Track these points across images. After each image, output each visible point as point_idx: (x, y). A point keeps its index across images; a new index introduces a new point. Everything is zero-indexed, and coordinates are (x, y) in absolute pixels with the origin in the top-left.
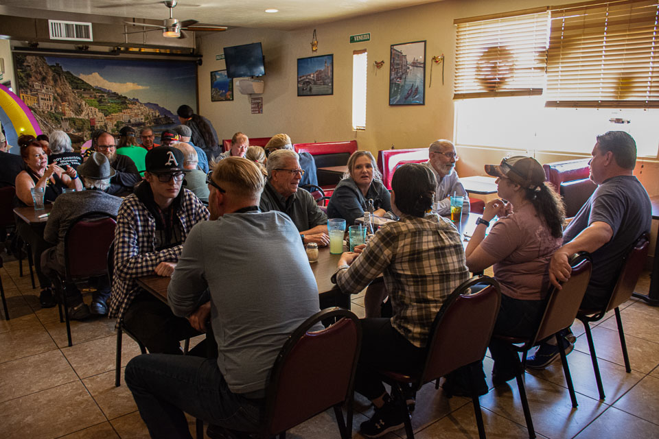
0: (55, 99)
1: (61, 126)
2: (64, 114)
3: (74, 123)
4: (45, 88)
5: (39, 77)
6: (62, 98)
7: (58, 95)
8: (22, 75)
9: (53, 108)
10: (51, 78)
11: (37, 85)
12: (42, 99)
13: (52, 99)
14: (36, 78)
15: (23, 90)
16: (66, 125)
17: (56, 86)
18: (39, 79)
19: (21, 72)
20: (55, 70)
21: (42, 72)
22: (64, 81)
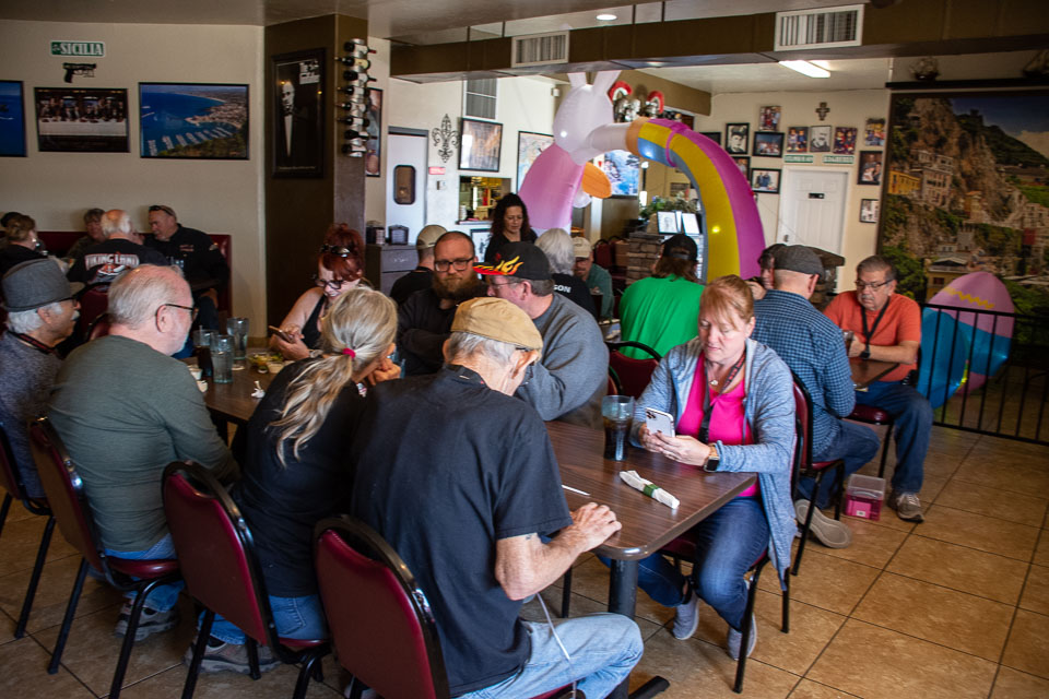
0: (955, 183)
1: (955, 240)
2: (966, 214)
3: (986, 235)
4: (939, 161)
5: (932, 139)
6: (970, 181)
7: (963, 175)
8: (901, 135)
9: (948, 201)
10: (955, 140)
11: (924, 155)
12: (929, 182)
13: (949, 182)
14: (925, 141)
15: (896, 165)
16: (967, 238)
17: (962, 158)
18: (931, 142)
19: (900, 130)
20: (966, 124)
21: (940, 129)
22: (982, 148)
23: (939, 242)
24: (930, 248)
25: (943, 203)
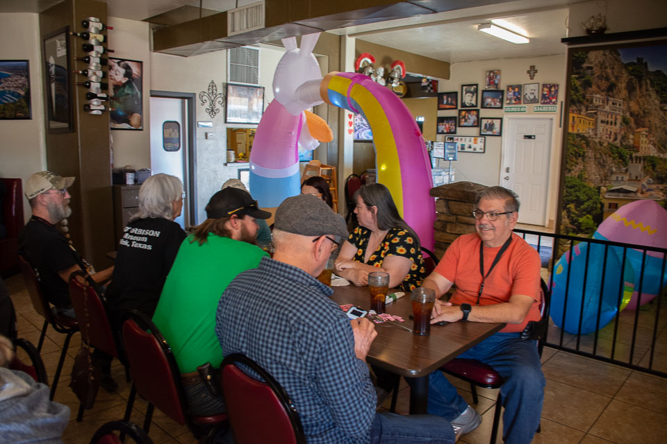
0: (625, 121)
1: (627, 170)
2: (635, 148)
3: (654, 166)
4: (610, 103)
5: (604, 84)
6: (637, 120)
7: (632, 115)
8: (578, 83)
9: (619, 138)
10: (624, 85)
11: (598, 99)
12: (602, 122)
13: (619, 122)
14: (598, 87)
15: (574, 108)
16: (637, 168)
17: (631, 100)
18: (603, 88)
19: (576, 78)
20: (633, 71)
21: (611, 76)
22: (647, 90)
23: (612, 173)
24: (605, 178)
25: (615, 139)
